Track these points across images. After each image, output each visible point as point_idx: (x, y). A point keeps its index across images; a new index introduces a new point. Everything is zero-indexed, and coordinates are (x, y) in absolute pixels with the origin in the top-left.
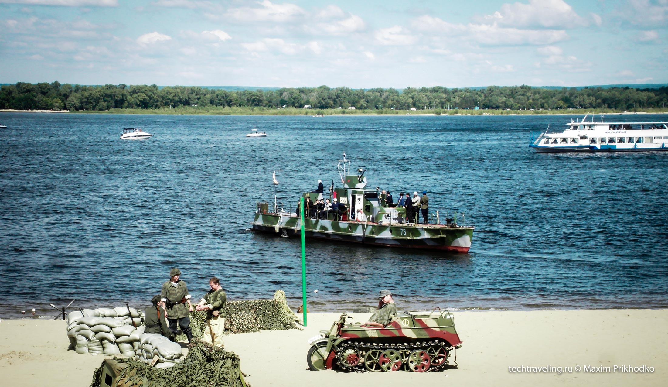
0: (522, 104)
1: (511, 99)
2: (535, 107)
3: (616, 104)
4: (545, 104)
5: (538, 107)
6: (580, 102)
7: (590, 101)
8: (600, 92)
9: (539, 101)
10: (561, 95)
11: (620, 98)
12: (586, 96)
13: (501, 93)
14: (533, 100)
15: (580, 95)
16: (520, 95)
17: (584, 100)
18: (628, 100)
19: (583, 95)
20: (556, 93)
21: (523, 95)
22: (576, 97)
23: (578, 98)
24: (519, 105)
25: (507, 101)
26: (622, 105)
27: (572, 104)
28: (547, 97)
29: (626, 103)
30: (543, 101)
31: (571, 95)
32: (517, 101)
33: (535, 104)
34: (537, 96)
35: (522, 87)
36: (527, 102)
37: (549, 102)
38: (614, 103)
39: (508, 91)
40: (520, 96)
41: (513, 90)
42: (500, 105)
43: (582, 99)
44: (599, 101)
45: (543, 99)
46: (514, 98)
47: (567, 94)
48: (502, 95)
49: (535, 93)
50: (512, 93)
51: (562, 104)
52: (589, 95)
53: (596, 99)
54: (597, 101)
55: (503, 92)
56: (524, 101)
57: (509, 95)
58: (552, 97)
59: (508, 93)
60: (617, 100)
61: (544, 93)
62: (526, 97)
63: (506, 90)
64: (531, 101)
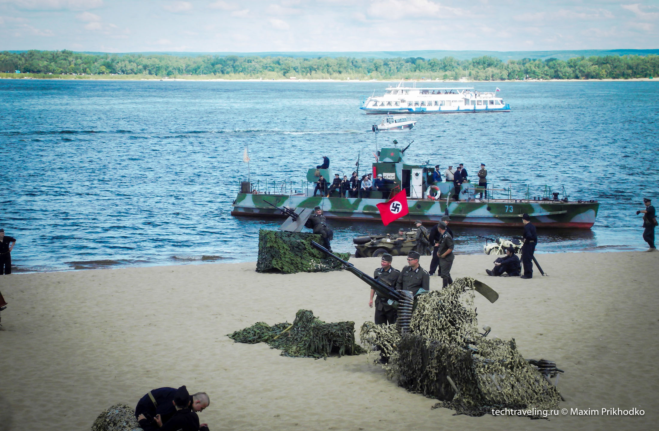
0: (64, 68)
1: (53, 64)
2: (77, 71)
3: (157, 70)
4: (87, 69)
5: (80, 72)
6: (122, 67)
7: (132, 67)
8: (140, 59)
9: (81, 66)
10: (103, 60)
11: (160, 65)
12: (127, 62)
13: (42, 57)
14: (75, 64)
15: (121, 61)
16: (62, 59)
17: (125, 66)
18: (168, 67)
19: (124, 61)
20: (98, 58)
21: (65, 59)
22: (118, 62)
23: (120, 64)
24: (61, 69)
25: (48, 65)
26: (162, 72)
27: (114, 69)
28: (89, 63)
29: (166, 70)
30: (85, 66)
31: (113, 60)
32: (59, 66)
33: (78, 69)
34: (79, 61)
35: (64, 52)
36: (69, 67)
37: (92, 67)
38: (155, 70)
39: (49, 55)
40: (62, 61)
41: (55, 55)
42: (42, 69)
43: (123, 65)
44: (140, 67)
45: (85, 64)
46: (56, 62)
47: (109, 60)
48: (43, 59)
49: (77, 58)
50: (53, 57)
51: (104, 70)
52: (130, 62)
53: (138, 66)
55: (45, 56)
56: (66, 66)
57: (50, 60)
58: (94, 63)
59: (49, 58)
60: (157, 67)
61: (85, 58)
62: (68, 62)
63: (47, 54)
64: (73, 66)
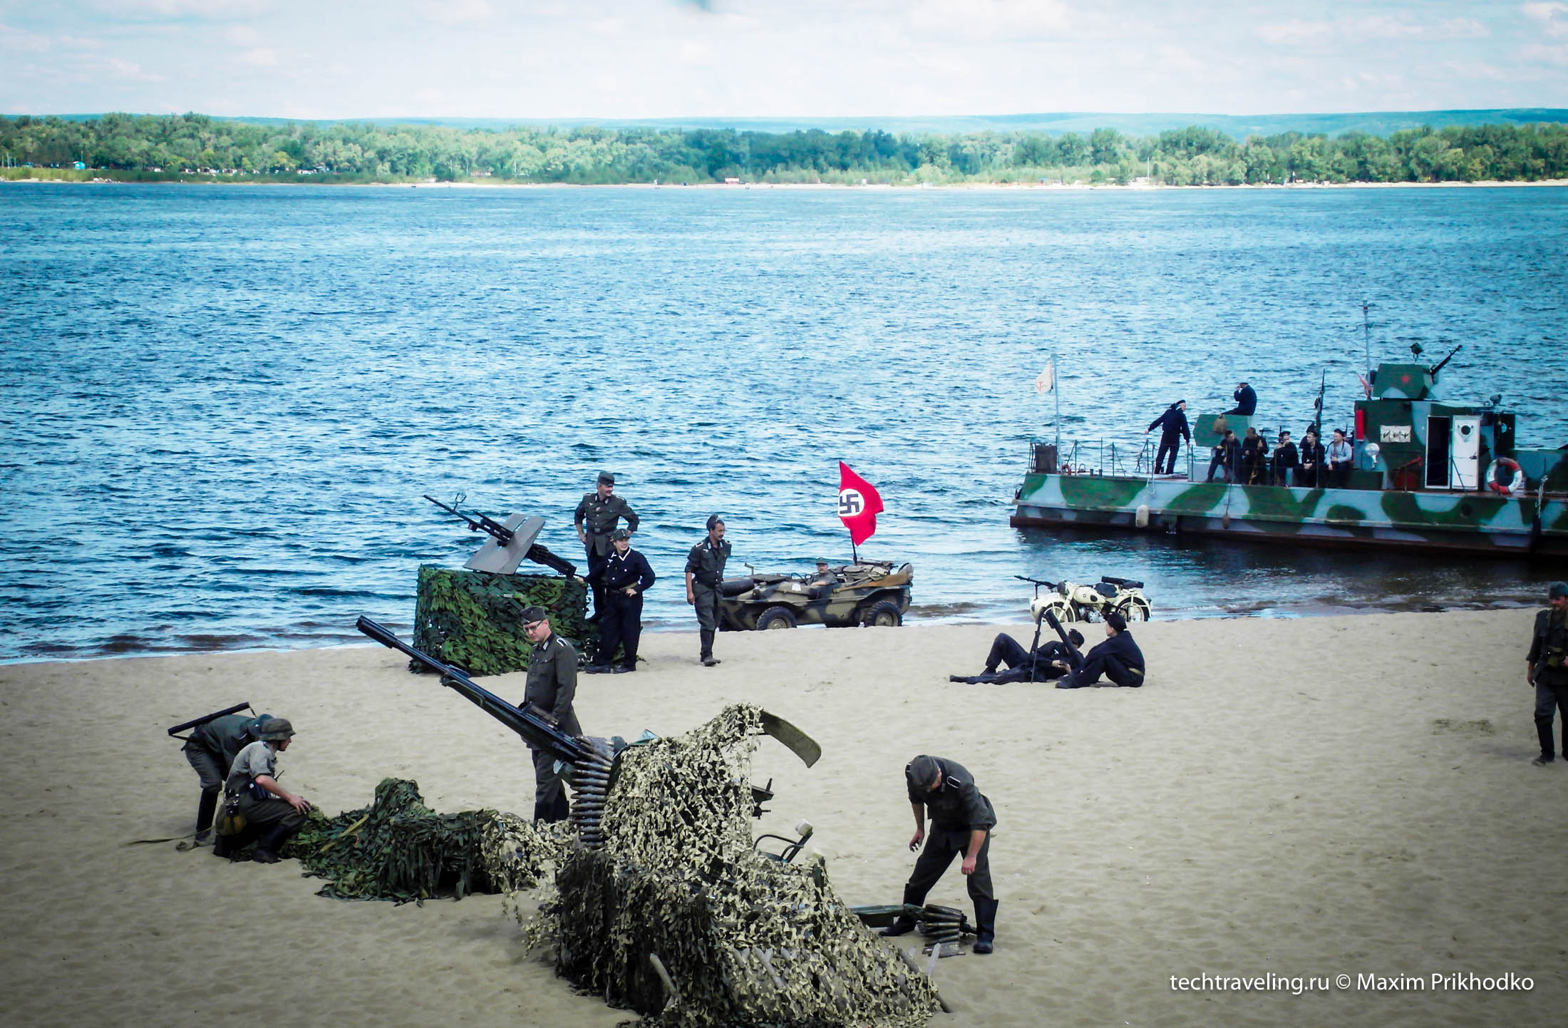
0: (189, 157)
1: (162, 146)
2: (220, 164)
3: (409, 162)
4: (245, 159)
5: (227, 166)
6: (326, 156)
7: (351, 154)
8: (371, 135)
9: (230, 151)
10: (281, 138)
11: (418, 150)
12: (339, 143)
13: (138, 131)
14: (216, 148)
15: (325, 139)
16: (184, 136)
17: (335, 153)
18: (436, 155)
19: (331, 139)
20: (270, 133)
21: (192, 136)
22: (318, 143)
23: (321, 148)
24: (183, 160)
25: (152, 149)
26: (423, 166)
27: (307, 160)
28: (249, 144)
29: (431, 162)
30: (240, 152)
31: (305, 138)
32: (178, 151)
33: (222, 160)
34: (225, 140)
35: (188, 118)
36: (202, 154)
37: (255, 154)
38: (405, 161)
39: (154, 125)
40: (184, 140)
41: (167, 124)
42: (137, 158)
43: (330, 150)
44: (371, 154)
45: (240, 147)
46: (170, 143)
47: (296, 138)
48: (140, 136)
49: (219, 133)
50: (164, 130)
51: (284, 161)
52: (345, 141)
53: (364, 151)
54: (366, 155)
55: (144, 129)
56: (194, 152)
57: (157, 136)
58: (260, 144)
59: (154, 132)
60: (410, 155)
61: (240, 133)
62: (198, 142)
63: (148, 123)
64: (210, 151)
